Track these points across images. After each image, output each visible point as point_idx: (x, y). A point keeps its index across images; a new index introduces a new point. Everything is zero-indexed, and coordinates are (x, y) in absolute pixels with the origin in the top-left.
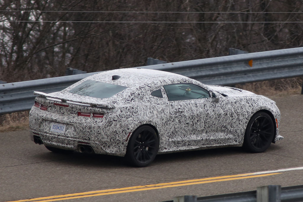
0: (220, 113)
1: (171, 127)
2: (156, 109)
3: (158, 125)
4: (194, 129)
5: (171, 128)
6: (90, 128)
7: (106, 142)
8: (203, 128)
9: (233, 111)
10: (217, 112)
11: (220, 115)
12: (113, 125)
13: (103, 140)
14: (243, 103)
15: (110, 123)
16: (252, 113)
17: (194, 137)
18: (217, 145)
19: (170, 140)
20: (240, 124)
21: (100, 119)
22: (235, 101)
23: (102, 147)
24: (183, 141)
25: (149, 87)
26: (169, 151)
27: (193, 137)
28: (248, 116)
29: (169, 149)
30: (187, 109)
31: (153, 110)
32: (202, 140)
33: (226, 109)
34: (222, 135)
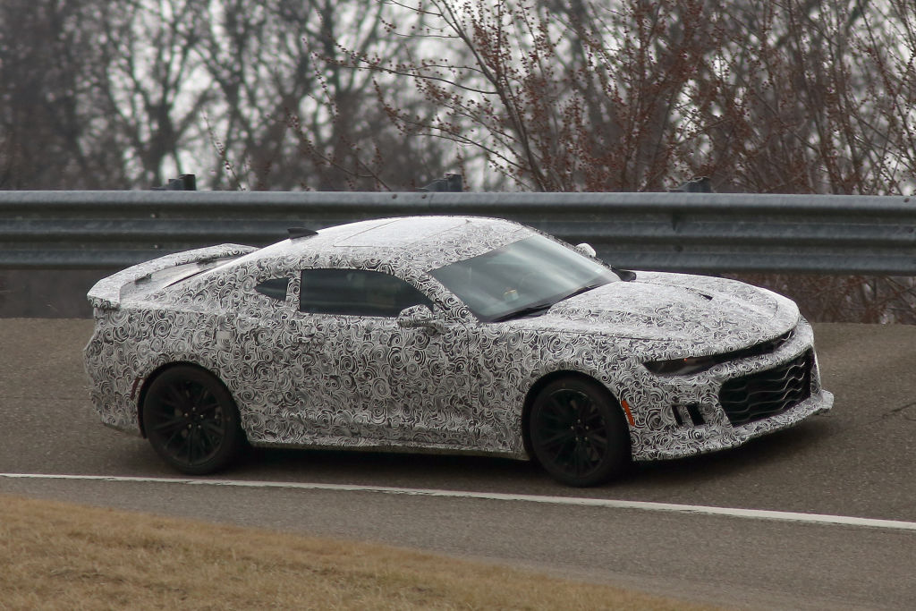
0: (436, 362)
1: (280, 379)
2: (229, 327)
3: (222, 370)
4: (358, 396)
5: (282, 383)
8: (388, 395)
9: (481, 362)
10: (427, 359)
11: (438, 367)
12: (102, 353)
14: (519, 345)
15: (96, 346)
16: (533, 375)
17: (363, 416)
18: (441, 447)
19: (284, 414)
20: (503, 399)
22: (498, 336)
24: (326, 421)
26: (283, 441)
27: (360, 414)
28: (524, 382)
29: (284, 438)
30: (334, 340)
31: (218, 328)
32: (389, 425)
33: (458, 355)
34: (456, 423)
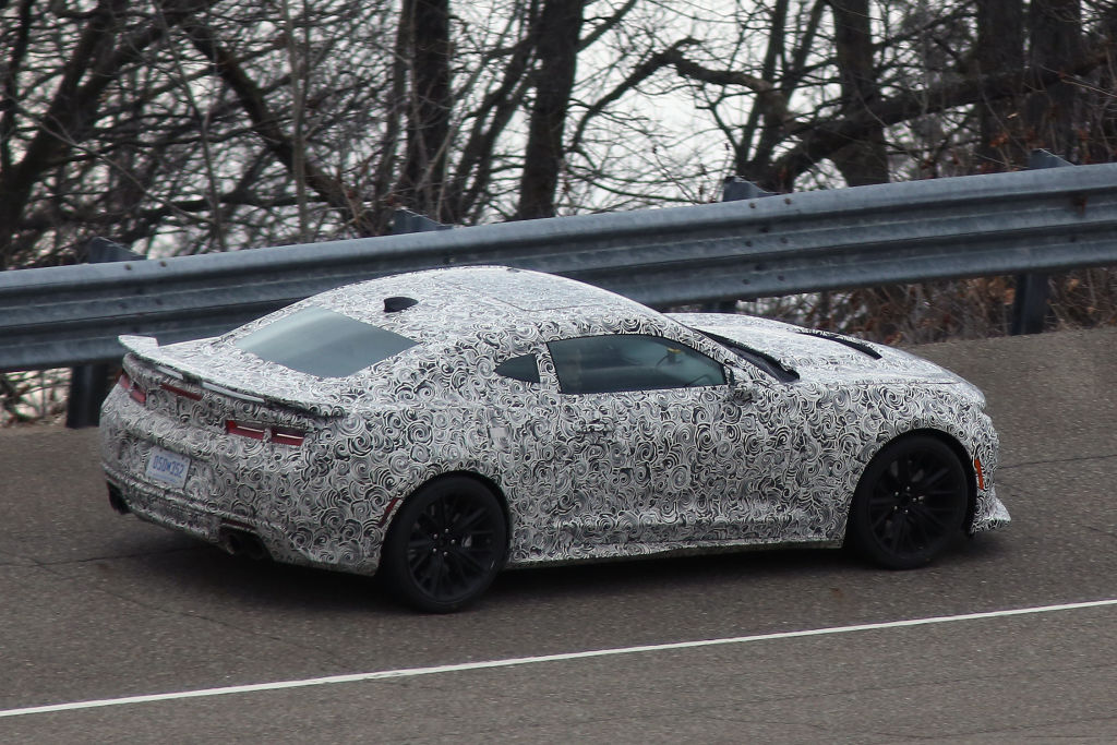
0: (754, 437)
1: (559, 482)
2: (502, 422)
3: (504, 477)
4: (650, 490)
5: (561, 484)
6: (257, 477)
7: (307, 527)
8: (686, 486)
9: (807, 431)
10: (743, 434)
11: (755, 444)
12: (332, 472)
13: (297, 520)
14: (849, 405)
15: (322, 465)
16: (879, 440)
17: (650, 516)
18: (742, 543)
19: (557, 524)
20: (831, 474)
21: (291, 449)
22: (820, 397)
23: (294, 542)
24: (606, 527)
25: (492, 345)
26: (549, 558)
27: (646, 514)
28: (865, 450)
29: (550, 554)
30: (627, 424)
31: (490, 425)
32: (684, 524)
33: (779, 426)
34: (761, 511)
